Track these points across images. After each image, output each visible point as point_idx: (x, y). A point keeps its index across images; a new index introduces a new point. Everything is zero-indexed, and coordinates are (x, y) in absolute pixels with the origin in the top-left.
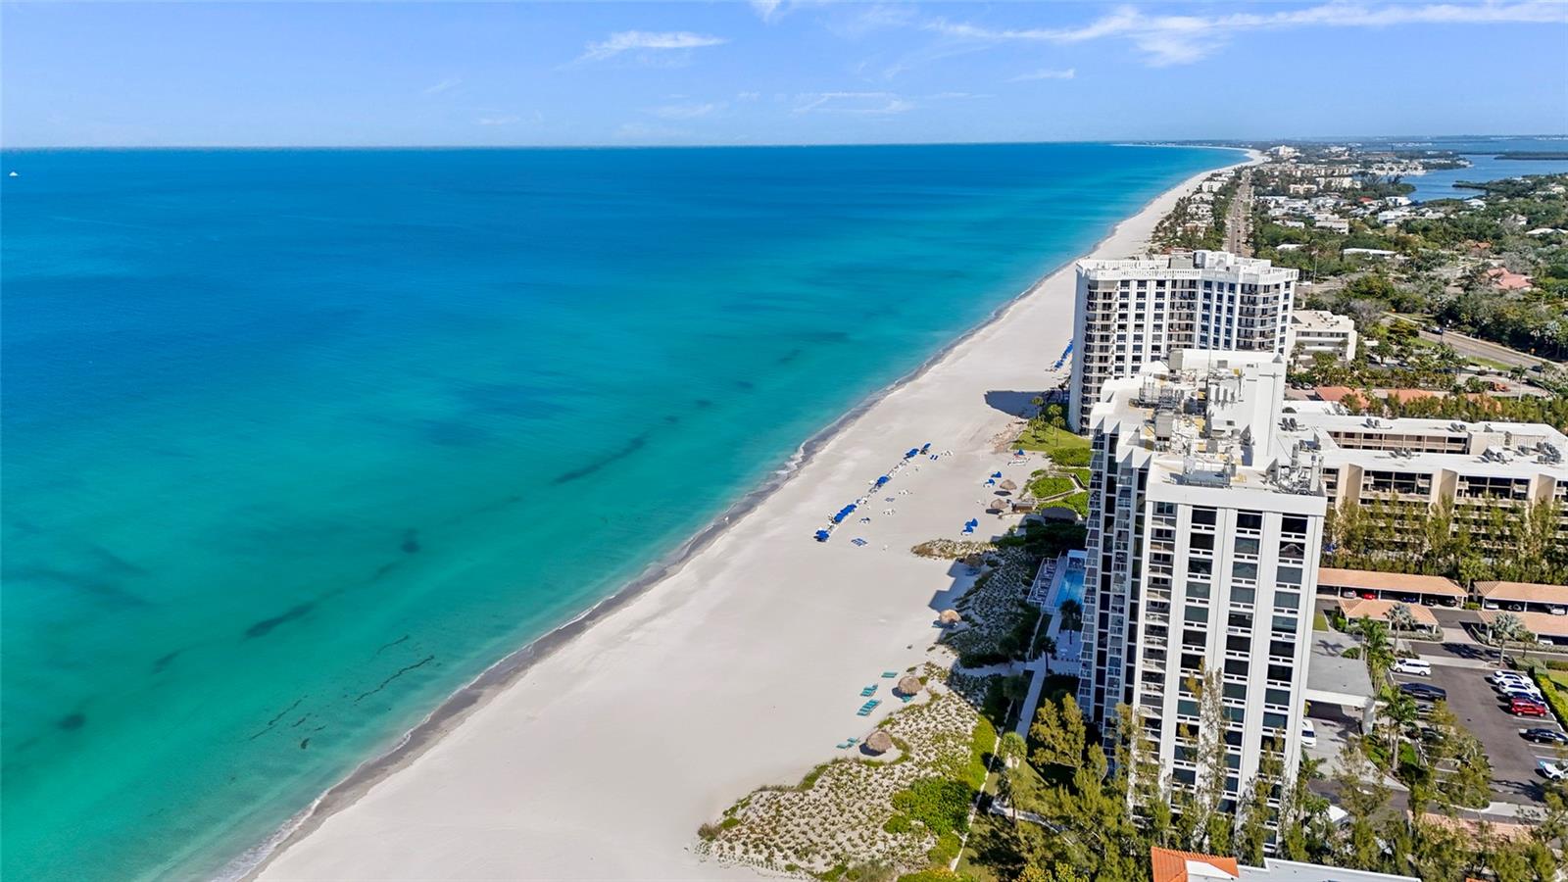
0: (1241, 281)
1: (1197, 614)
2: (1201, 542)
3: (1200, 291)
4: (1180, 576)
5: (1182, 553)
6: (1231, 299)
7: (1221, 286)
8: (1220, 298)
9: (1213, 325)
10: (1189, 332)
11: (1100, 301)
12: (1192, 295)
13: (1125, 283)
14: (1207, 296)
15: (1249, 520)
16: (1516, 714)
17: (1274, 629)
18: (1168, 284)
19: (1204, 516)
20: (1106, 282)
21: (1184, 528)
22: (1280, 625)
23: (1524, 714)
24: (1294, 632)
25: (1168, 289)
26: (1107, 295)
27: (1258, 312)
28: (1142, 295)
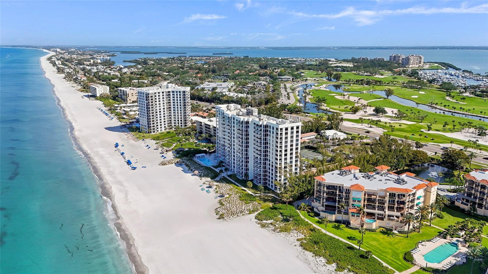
0: (182, 90)
2: (286, 134)
4: (284, 140)
5: (284, 136)
6: (180, 95)
10: (170, 104)
11: (150, 98)
12: (169, 95)
13: (155, 93)
20: (151, 93)
21: (284, 131)
26: (152, 97)
27: (186, 97)
28: (159, 96)
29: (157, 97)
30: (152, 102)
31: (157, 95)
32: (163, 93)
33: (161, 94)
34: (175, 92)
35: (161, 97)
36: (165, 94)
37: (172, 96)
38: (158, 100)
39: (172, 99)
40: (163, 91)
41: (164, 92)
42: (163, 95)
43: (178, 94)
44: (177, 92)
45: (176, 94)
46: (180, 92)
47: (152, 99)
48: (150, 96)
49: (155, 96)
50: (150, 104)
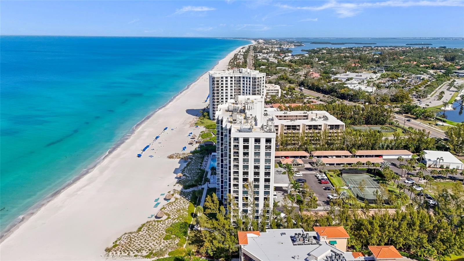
0: (252, 76)
1: (246, 167)
2: (246, 147)
3: (242, 79)
4: (241, 157)
5: (241, 151)
6: (250, 81)
7: (247, 78)
8: (247, 81)
9: (245, 89)
10: (240, 91)
11: (216, 83)
12: (240, 81)
13: (222, 78)
14: (244, 81)
15: (257, 140)
16: (322, 184)
17: (265, 169)
18: (233, 78)
19: (246, 140)
20: (217, 77)
21: (241, 144)
22: (267, 168)
23: (324, 184)
24: (270, 169)
25: (233, 79)
27: (257, 85)
28: (227, 81)
29: (224, 82)
30: (218, 87)
31: (224, 79)
32: (231, 78)
33: (229, 79)
34: (245, 78)
35: (229, 82)
37: (242, 82)
38: (224, 85)
39: (242, 85)
42: (231, 81)
46: (250, 78)
47: (218, 84)
48: (216, 80)
50: (216, 89)
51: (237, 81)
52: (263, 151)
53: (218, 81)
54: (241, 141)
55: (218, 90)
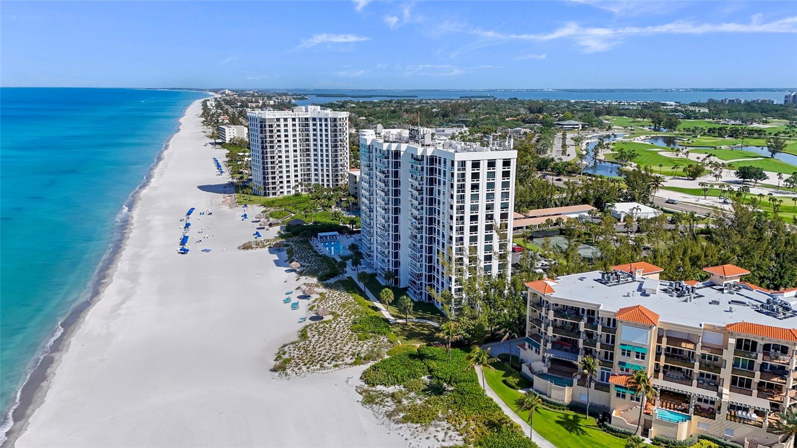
0: (330, 117)
1: (474, 208)
2: (475, 176)
3: (311, 123)
4: (468, 192)
5: (469, 182)
6: (326, 125)
8: (321, 125)
10: (307, 143)
11: (268, 129)
12: (307, 125)
13: (278, 120)
14: (314, 125)
17: (501, 208)
20: (269, 119)
21: (469, 171)
22: (503, 206)
24: (508, 208)
26: (271, 126)
27: (338, 130)
28: (286, 125)
29: (282, 128)
30: (271, 137)
31: (282, 123)
32: (294, 120)
33: (290, 122)
34: (318, 121)
35: (290, 128)
36: (297, 122)
37: (311, 128)
38: (283, 134)
39: (311, 133)
40: (294, 117)
41: (297, 120)
42: (294, 125)
43: (324, 123)
44: (321, 120)
45: (318, 123)
46: (326, 120)
47: (271, 131)
48: (267, 123)
49: (279, 126)
50: (268, 139)
51: (303, 126)
52: (499, 180)
53: (272, 125)
54: (469, 165)
55: (272, 142)
